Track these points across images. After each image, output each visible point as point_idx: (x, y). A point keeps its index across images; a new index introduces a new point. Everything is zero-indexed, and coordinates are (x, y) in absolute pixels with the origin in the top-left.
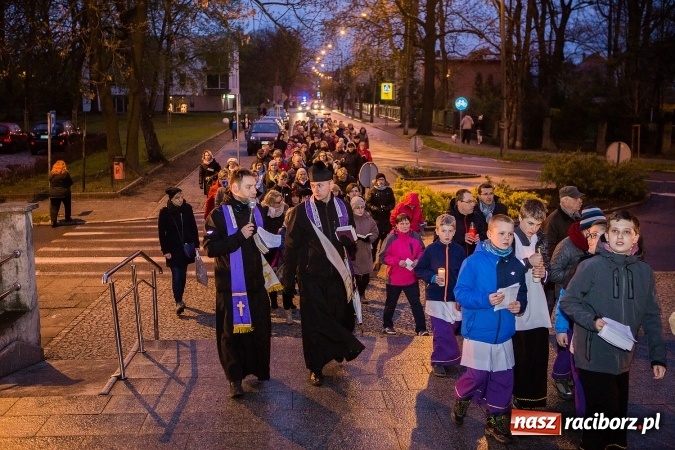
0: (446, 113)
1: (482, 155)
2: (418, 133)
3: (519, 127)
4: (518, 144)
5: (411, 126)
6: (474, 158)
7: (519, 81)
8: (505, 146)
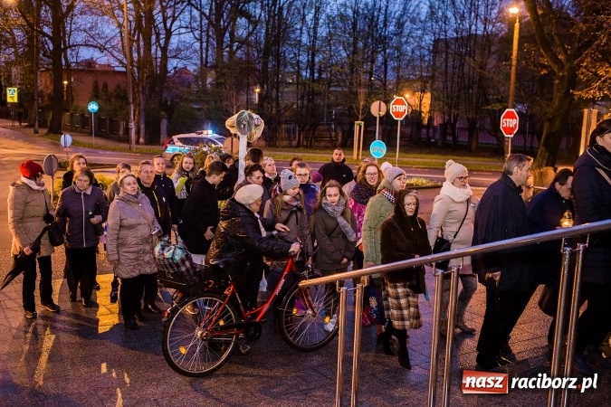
0: (72, 115)
1: (114, 150)
2: (50, 132)
3: (142, 126)
4: (142, 140)
5: (40, 126)
6: (108, 152)
7: (140, 89)
8: (134, 142)
